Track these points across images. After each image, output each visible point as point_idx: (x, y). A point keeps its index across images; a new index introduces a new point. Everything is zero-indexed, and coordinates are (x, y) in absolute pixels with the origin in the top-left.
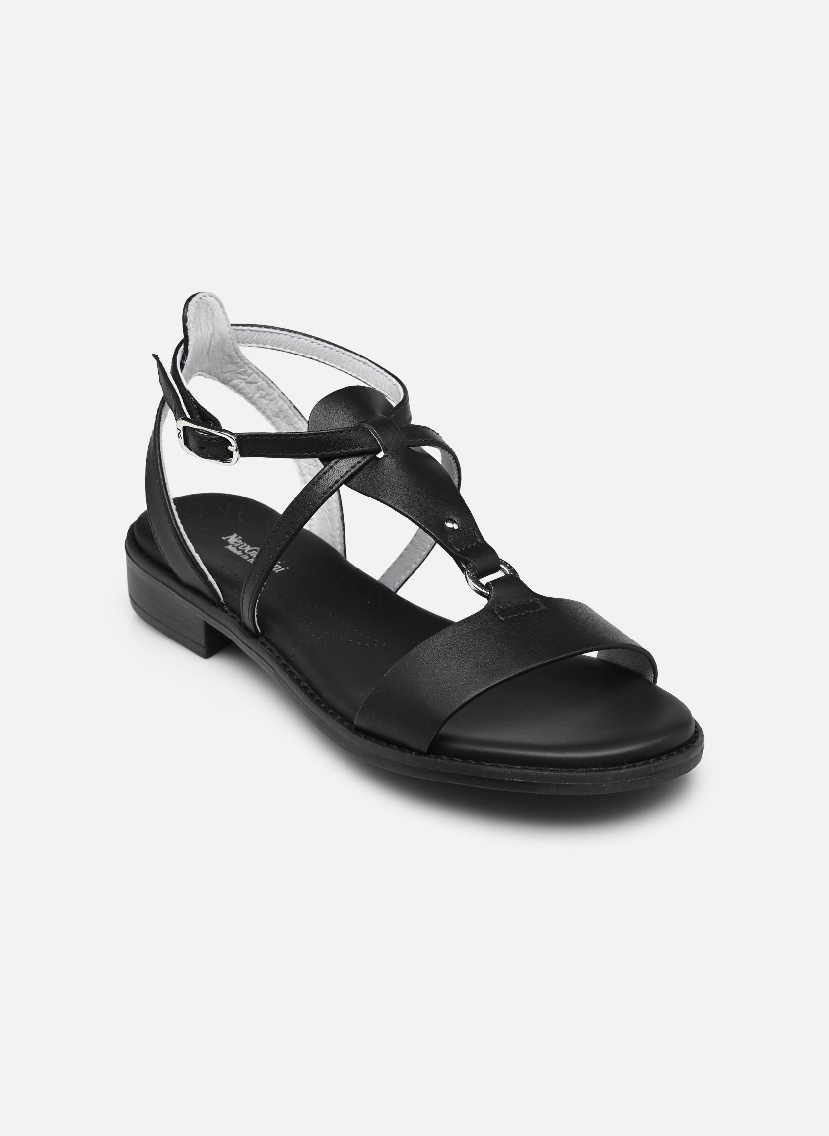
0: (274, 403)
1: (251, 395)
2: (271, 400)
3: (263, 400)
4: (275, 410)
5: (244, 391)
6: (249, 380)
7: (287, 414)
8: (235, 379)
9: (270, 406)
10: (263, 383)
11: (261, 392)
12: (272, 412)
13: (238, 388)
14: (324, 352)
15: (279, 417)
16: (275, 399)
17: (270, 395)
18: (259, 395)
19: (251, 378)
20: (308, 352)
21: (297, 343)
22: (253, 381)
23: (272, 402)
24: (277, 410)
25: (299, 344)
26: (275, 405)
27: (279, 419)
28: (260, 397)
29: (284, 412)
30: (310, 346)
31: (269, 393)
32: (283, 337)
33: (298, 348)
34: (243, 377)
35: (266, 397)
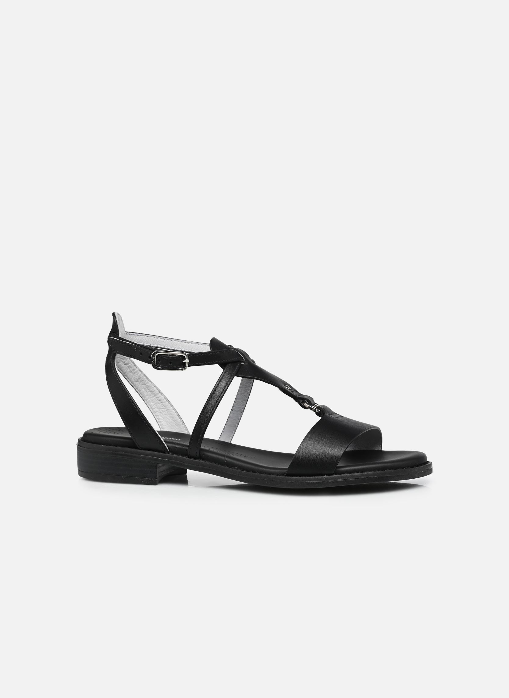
0: (136, 374)
1: (126, 371)
2: (134, 373)
3: (131, 373)
4: (137, 378)
5: (123, 369)
6: (126, 362)
7: (143, 379)
8: (120, 362)
9: (134, 376)
10: (132, 364)
11: (130, 369)
12: (135, 380)
13: (121, 367)
14: (164, 342)
15: (138, 382)
16: (137, 372)
17: (135, 370)
18: (129, 371)
19: (127, 361)
20: (156, 344)
21: (150, 340)
22: (127, 363)
23: (135, 374)
24: (138, 378)
25: (151, 340)
26: (137, 375)
27: (138, 383)
28: (129, 372)
29: (141, 378)
30: (156, 340)
31: (134, 369)
32: (143, 338)
33: (150, 342)
34: (124, 361)
35: (132, 372)
